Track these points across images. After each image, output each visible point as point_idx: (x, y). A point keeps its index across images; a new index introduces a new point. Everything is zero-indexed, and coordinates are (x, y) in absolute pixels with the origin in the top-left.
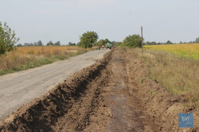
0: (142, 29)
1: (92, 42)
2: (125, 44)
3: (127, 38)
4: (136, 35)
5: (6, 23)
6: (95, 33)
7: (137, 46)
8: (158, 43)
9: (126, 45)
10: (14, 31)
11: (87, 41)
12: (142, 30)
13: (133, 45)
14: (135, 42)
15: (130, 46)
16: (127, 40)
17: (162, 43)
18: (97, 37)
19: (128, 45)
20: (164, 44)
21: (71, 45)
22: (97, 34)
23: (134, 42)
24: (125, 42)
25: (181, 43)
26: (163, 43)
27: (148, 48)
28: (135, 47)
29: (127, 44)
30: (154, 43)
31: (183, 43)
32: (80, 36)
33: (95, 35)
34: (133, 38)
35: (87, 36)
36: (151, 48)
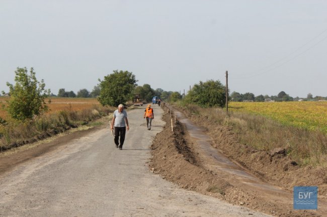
0: (227, 75)
1: (126, 92)
2: (192, 99)
3: (196, 86)
4: (213, 82)
5: (32, 69)
6: (131, 74)
7: (215, 103)
8: (259, 97)
9: (194, 102)
10: (43, 80)
11: (117, 91)
12: (227, 77)
13: (208, 101)
14: (212, 95)
15: (202, 103)
16: (195, 90)
17: (267, 97)
18: (135, 81)
19: (198, 100)
20: (273, 98)
21: (64, 96)
22: (133, 76)
23: (209, 95)
24: (191, 94)
25: (310, 97)
26: (270, 96)
27: (238, 108)
28: (211, 106)
29: (195, 98)
30: (249, 97)
31: (314, 97)
32: (99, 80)
33: (131, 78)
34: (207, 87)
35: (117, 82)
36: (242, 107)
